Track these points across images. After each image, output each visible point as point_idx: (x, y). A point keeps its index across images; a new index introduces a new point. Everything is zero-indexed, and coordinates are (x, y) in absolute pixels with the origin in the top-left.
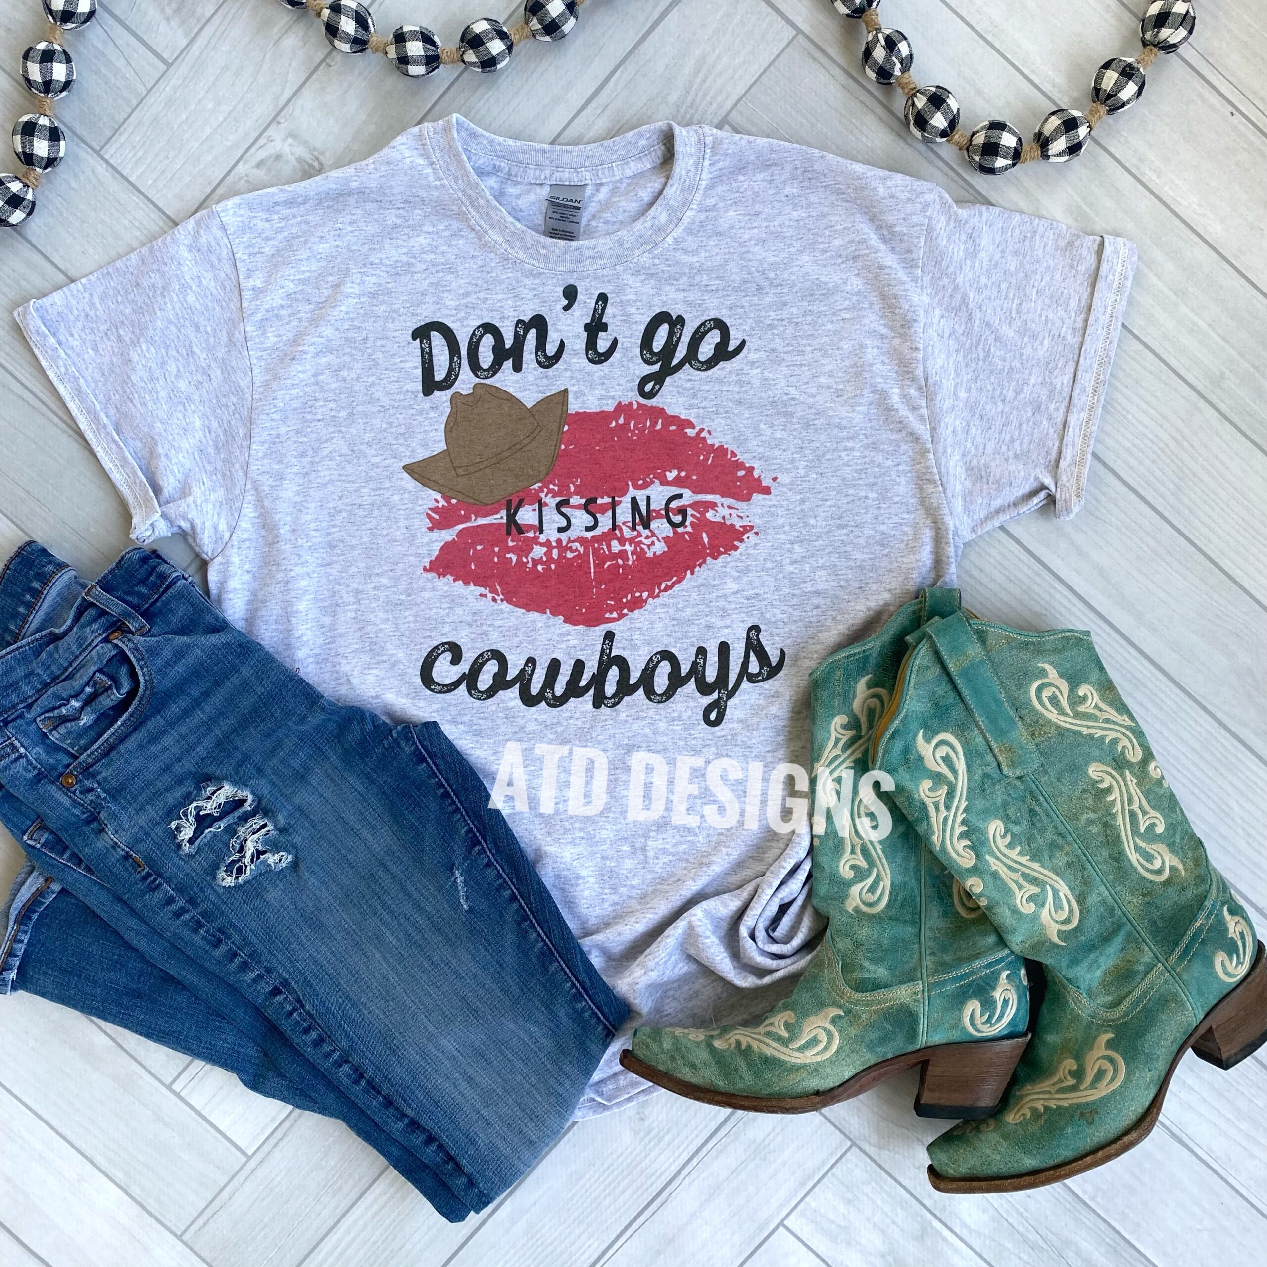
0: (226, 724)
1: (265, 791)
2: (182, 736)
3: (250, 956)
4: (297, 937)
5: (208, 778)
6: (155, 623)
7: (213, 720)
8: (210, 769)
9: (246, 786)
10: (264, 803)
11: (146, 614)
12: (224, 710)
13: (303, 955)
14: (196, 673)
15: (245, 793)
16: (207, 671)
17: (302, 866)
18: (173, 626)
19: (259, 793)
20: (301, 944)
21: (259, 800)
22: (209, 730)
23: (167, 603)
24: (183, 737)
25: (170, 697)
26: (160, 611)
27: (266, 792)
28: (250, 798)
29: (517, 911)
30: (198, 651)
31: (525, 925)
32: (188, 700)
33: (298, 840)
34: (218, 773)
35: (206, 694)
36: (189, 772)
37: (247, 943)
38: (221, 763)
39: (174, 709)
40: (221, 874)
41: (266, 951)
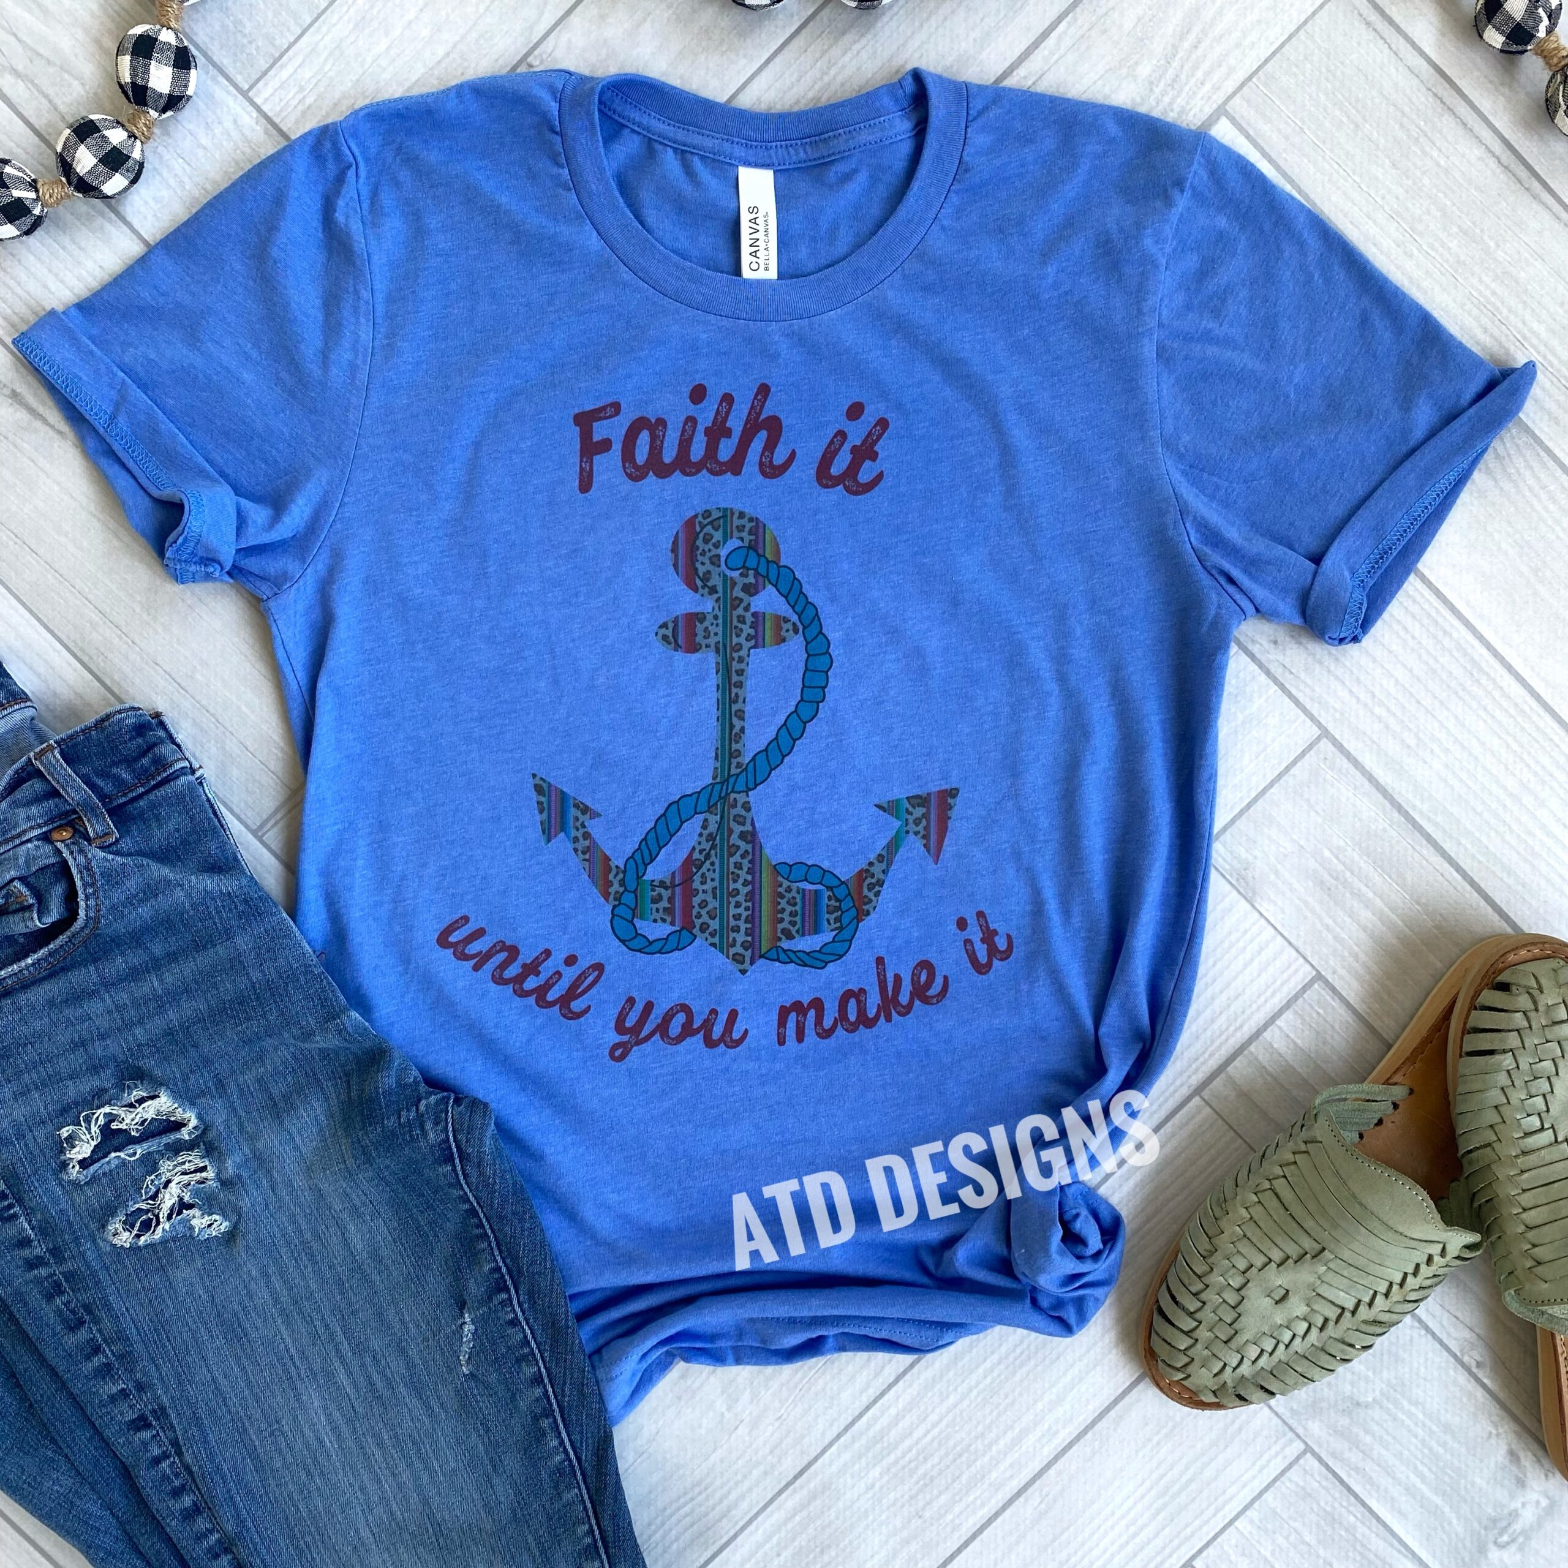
0: (190, 1007)
1: (219, 1118)
2: (118, 1007)
3: (121, 1357)
4: (201, 1346)
5: (139, 1075)
6: (128, 832)
7: (173, 996)
8: (148, 1063)
9: (193, 1104)
10: (211, 1135)
11: (118, 814)
12: (194, 986)
13: (202, 1374)
14: (167, 924)
15: (187, 1115)
16: (184, 926)
17: (240, 1243)
18: (154, 844)
19: (208, 1118)
20: (204, 1358)
21: (205, 1128)
22: (161, 1008)
23: (153, 806)
24: (120, 1008)
25: (118, 946)
26: (141, 815)
27: (218, 1121)
28: (194, 1122)
29: (537, 1400)
30: (180, 894)
31: (545, 1423)
32: (145, 957)
33: (246, 1203)
34: (158, 1072)
35: (173, 957)
36: (114, 1058)
37: (121, 1336)
38: (166, 1058)
39: (119, 963)
40: (115, 1225)
41: (145, 1356)
